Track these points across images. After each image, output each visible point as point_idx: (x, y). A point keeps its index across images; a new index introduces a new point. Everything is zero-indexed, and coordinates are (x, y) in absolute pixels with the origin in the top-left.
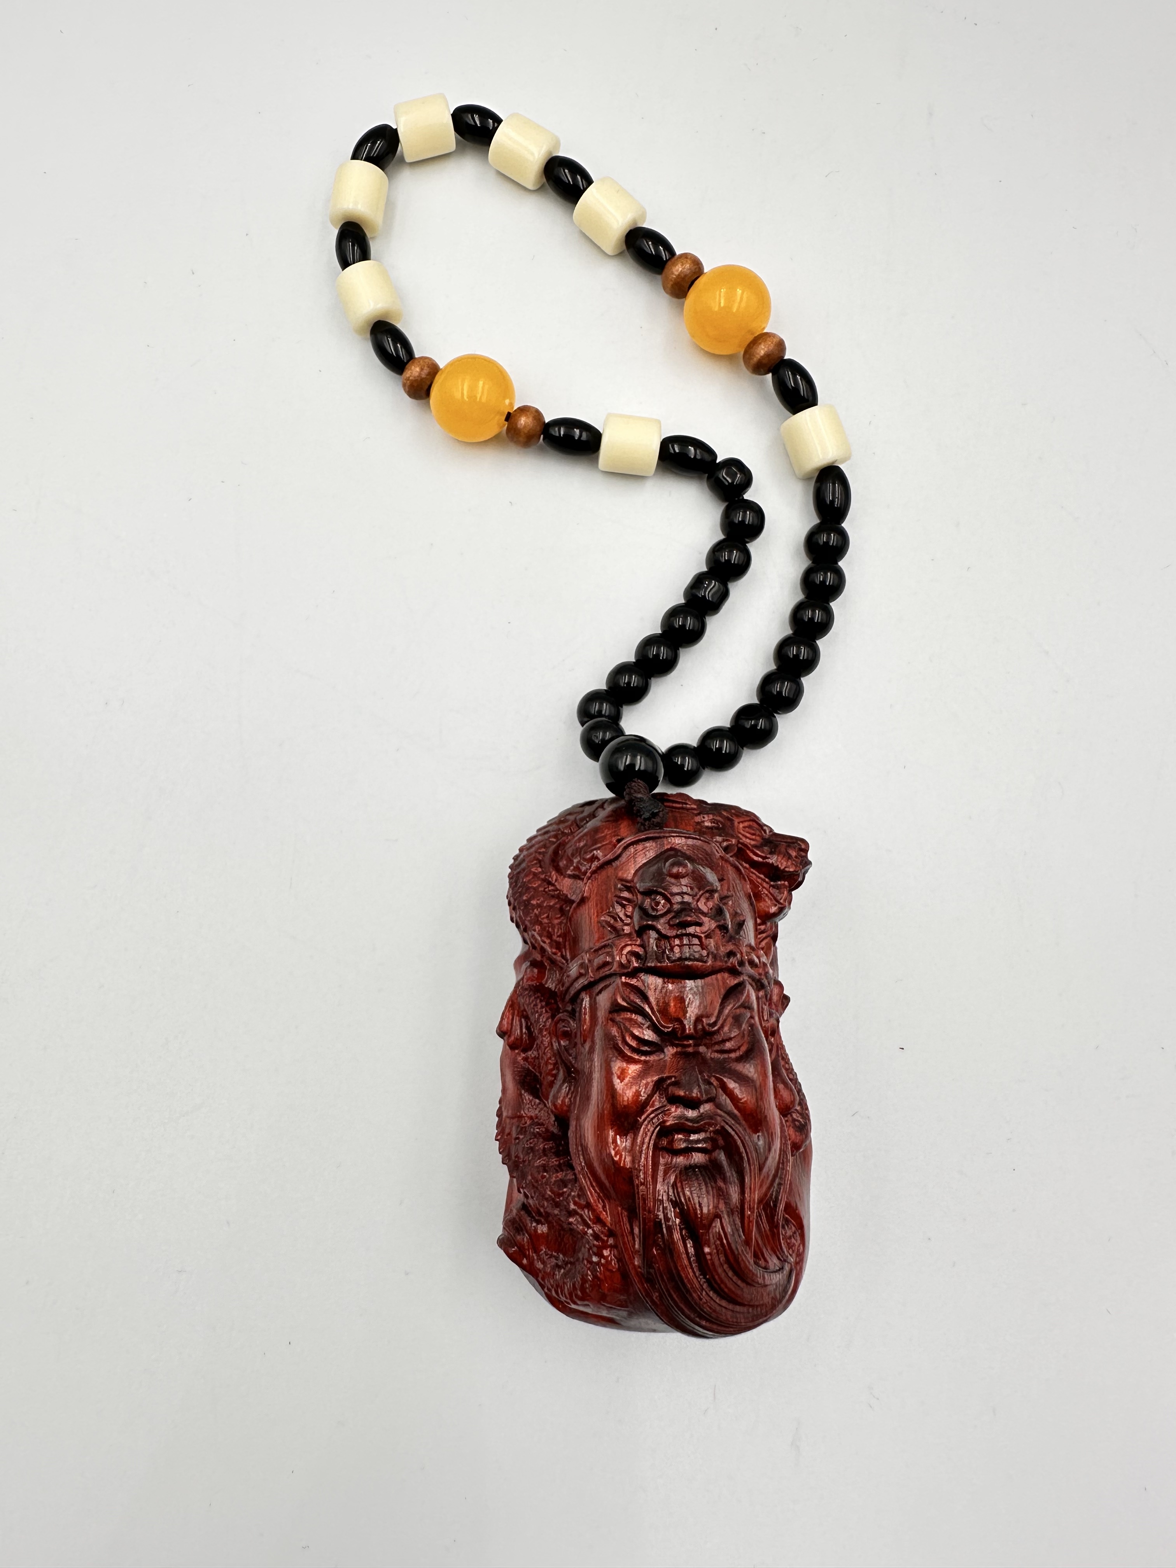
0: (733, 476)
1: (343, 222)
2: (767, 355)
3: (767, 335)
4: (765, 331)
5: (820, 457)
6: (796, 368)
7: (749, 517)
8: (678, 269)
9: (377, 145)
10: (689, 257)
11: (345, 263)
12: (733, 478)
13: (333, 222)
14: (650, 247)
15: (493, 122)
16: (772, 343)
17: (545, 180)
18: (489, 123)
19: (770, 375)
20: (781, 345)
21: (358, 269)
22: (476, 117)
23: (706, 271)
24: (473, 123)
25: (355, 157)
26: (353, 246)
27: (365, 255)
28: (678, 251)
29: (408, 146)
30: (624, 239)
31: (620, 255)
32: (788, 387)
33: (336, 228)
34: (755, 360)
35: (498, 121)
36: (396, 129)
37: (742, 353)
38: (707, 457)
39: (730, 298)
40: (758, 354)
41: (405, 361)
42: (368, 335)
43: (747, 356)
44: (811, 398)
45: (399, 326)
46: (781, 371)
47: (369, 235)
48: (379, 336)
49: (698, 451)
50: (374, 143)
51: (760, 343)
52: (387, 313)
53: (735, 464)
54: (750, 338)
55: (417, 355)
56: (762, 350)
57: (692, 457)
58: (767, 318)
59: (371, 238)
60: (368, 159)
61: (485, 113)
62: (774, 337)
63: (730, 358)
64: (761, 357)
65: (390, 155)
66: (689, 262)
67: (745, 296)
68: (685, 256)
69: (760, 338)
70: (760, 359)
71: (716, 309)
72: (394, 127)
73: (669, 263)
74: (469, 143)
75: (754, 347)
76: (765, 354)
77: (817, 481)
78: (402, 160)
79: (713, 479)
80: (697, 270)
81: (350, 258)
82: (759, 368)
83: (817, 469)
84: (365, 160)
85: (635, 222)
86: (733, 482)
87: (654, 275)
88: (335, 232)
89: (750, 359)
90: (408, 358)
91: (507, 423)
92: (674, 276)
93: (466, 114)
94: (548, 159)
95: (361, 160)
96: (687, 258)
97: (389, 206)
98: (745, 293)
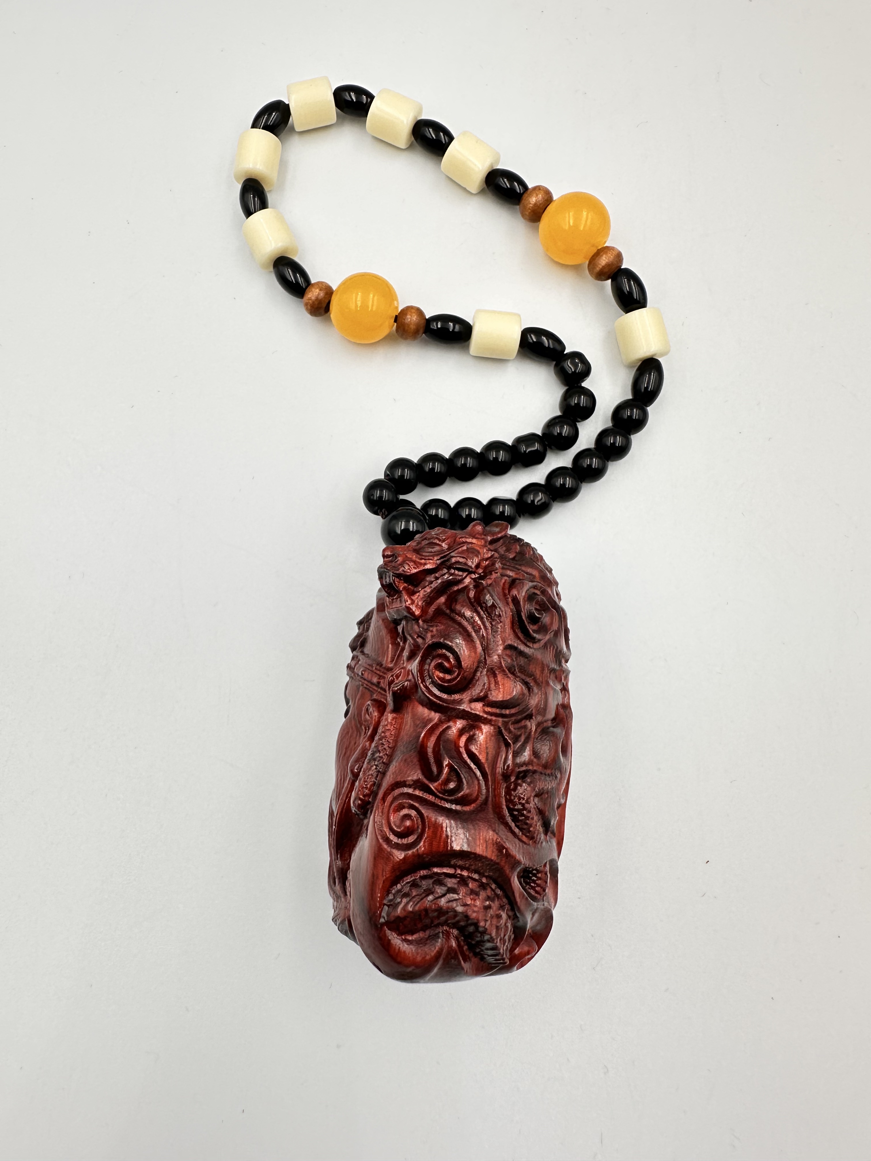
0: (576, 365)
1: (244, 179)
2: (608, 265)
3: (607, 248)
4: (606, 245)
5: (644, 351)
6: (630, 275)
7: (583, 400)
8: (533, 200)
9: (273, 116)
10: (541, 189)
11: (248, 213)
12: (576, 368)
13: (237, 180)
14: (506, 183)
15: (366, 97)
16: (612, 255)
17: (413, 138)
18: (363, 98)
19: (609, 281)
20: (619, 257)
21: (259, 216)
22: (352, 94)
23: (554, 199)
24: (350, 99)
25: (254, 126)
26: (254, 197)
27: (264, 205)
28: (530, 185)
29: (296, 118)
30: (484, 179)
31: (482, 192)
32: (623, 290)
33: (240, 184)
34: (598, 269)
35: (371, 97)
36: (288, 105)
37: (587, 262)
38: (558, 347)
39: (577, 219)
40: (601, 264)
41: (304, 287)
42: (272, 269)
43: (591, 266)
44: (642, 301)
45: (296, 259)
46: (619, 279)
47: (266, 189)
48: (281, 268)
49: (550, 342)
50: (270, 115)
51: (602, 256)
52: (286, 250)
53: (578, 356)
54: (594, 250)
55: (313, 281)
56: (604, 260)
57: (547, 346)
58: (607, 234)
59: (268, 191)
60: (266, 128)
61: (360, 91)
62: (613, 250)
63: (576, 268)
64: (603, 267)
65: (283, 125)
66: (542, 192)
67: (590, 217)
68: (538, 188)
69: (603, 251)
70: (601, 269)
71: (567, 227)
72: (287, 103)
73: (525, 195)
74: (347, 116)
75: (597, 258)
76: (606, 265)
77: (638, 369)
78: (293, 129)
79: (559, 367)
80: (548, 199)
81: (252, 208)
82: (601, 275)
83: (640, 360)
84: (263, 129)
85: (492, 166)
86: (575, 371)
87: (512, 206)
88: (239, 187)
89: (594, 268)
90: (306, 285)
91: (396, 324)
92: (531, 205)
93: (344, 92)
94: (415, 122)
95: (260, 128)
96: (540, 189)
97: (283, 165)
98: (589, 214)
